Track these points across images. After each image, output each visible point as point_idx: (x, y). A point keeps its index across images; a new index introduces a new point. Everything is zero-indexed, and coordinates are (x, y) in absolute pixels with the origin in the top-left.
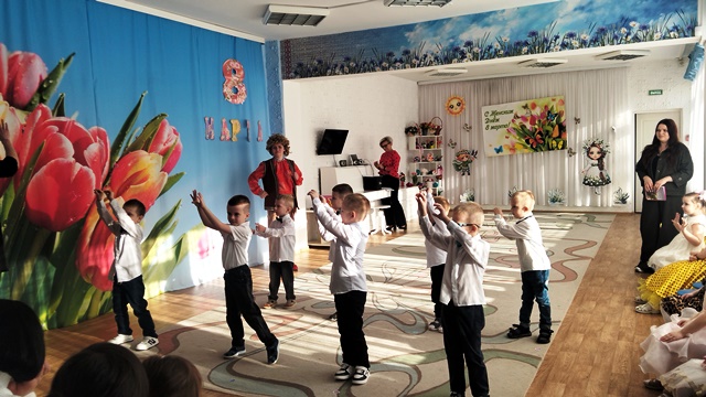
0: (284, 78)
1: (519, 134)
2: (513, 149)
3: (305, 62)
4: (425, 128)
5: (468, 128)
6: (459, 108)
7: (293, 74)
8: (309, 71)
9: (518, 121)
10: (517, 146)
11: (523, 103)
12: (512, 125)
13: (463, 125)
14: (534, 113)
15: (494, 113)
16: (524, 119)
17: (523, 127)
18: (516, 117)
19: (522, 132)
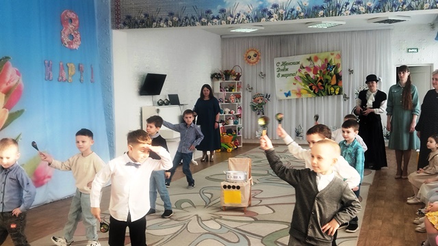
0: (114, 28)
1: (304, 81)
2: (299, 93)
3: (133, 15)
4: (227, 74)
5: (263, 75)
6: (255, 59)
7: (122, 25)
9: (304, 71)
10: (302, 91)
11: (308, 56)
12: (298, 74)
13: (258, 73)
14: (316, 64)
15: (284, 64)
16: (308, 69)
19: (307, 80)
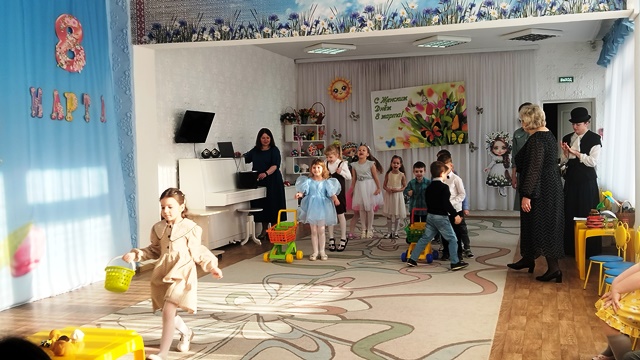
0: (134, 42)
1: (414, 125)
2: (407, 142)
3: (163, 23)
4: (304, 115)
5: (355, 117)
6: (344, 93)
7: (146, 38)
8: (168, 34)
9: (413, 110)
10: (411, 139)
11: (419, 89)
12: (405, 114)
13: (349, 113)
14: (430, 100)
15: (385, 100)
16: (420, 107)
17: (418, 116)
18: (411, 105)
